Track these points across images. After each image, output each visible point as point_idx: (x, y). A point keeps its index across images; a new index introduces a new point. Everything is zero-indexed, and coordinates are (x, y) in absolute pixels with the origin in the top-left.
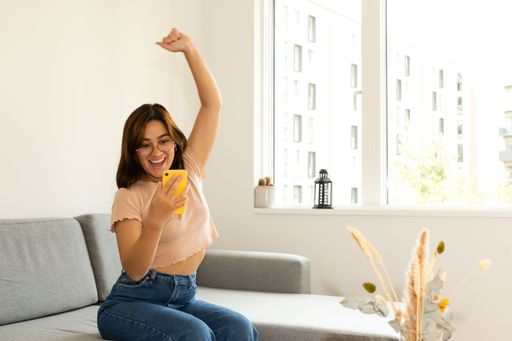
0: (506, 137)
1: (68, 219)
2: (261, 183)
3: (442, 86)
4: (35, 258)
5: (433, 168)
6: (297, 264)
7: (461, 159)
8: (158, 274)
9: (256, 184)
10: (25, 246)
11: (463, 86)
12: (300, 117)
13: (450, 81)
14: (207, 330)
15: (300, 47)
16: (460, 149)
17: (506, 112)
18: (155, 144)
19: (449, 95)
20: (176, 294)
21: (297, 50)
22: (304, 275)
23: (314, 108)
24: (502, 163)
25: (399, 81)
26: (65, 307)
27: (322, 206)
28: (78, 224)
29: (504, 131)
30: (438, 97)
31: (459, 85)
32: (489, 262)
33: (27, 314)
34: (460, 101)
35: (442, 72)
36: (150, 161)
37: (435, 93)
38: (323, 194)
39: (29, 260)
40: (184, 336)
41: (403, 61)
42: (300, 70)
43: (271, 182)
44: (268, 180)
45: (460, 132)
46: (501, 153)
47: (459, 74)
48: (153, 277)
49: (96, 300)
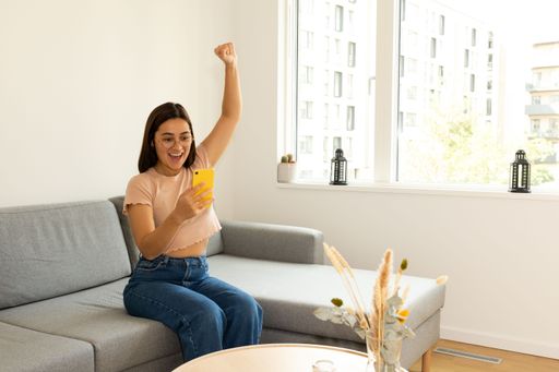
0: (531, 92)
1: (103, 202)
2: (283, 160)
3: (474, 45)
4: (72, 239)
5: (461, 123)
6: (311, 239)
7: (489, 112)
8: (171, 258)
9: (279, 161)
10: (63, 229)
11: (493, 44)
12: (340, 74)
13: (482, 39)
14: (217, 310)
15: (341, 8)
16: (489, 102)
17: (534, 69)
18: (177, 139)
19: (480, 52)
20: (189, 273)
21: (338, 9)
22: (317, 247)
23: (354, 65)
24: (527, 116)
25: (434, 40)
26: (101, 280)
27: (337, 182)
28: (112, 205)
29: (531, 86)
30: (470, 53)
31: (490, 43)
32: (446, 277)
33: (66, 291)
34: (490, 59)
35: (474, 30)
36: (169, 155)
37: (467, 51)
38: (338, 172)
39: (67, 241)
40: (197, 316)
41: (438, 20)
42: (341, 30)
43: (293, 159)
44: (290, 157)
45: (489, 88)
46: (526, 106)
47: (491, 33)
48: (166, 261)
49: (130, 272)
